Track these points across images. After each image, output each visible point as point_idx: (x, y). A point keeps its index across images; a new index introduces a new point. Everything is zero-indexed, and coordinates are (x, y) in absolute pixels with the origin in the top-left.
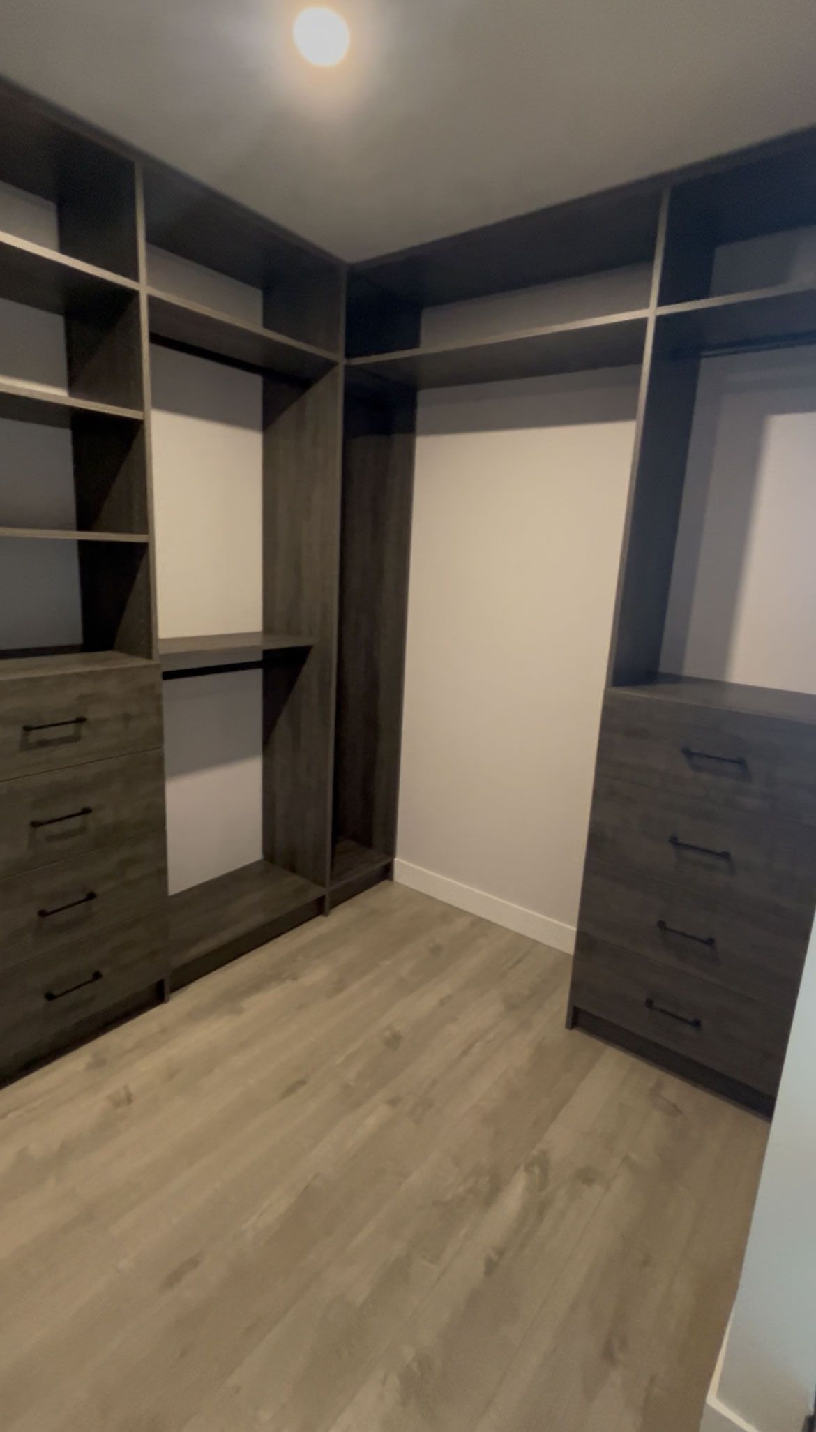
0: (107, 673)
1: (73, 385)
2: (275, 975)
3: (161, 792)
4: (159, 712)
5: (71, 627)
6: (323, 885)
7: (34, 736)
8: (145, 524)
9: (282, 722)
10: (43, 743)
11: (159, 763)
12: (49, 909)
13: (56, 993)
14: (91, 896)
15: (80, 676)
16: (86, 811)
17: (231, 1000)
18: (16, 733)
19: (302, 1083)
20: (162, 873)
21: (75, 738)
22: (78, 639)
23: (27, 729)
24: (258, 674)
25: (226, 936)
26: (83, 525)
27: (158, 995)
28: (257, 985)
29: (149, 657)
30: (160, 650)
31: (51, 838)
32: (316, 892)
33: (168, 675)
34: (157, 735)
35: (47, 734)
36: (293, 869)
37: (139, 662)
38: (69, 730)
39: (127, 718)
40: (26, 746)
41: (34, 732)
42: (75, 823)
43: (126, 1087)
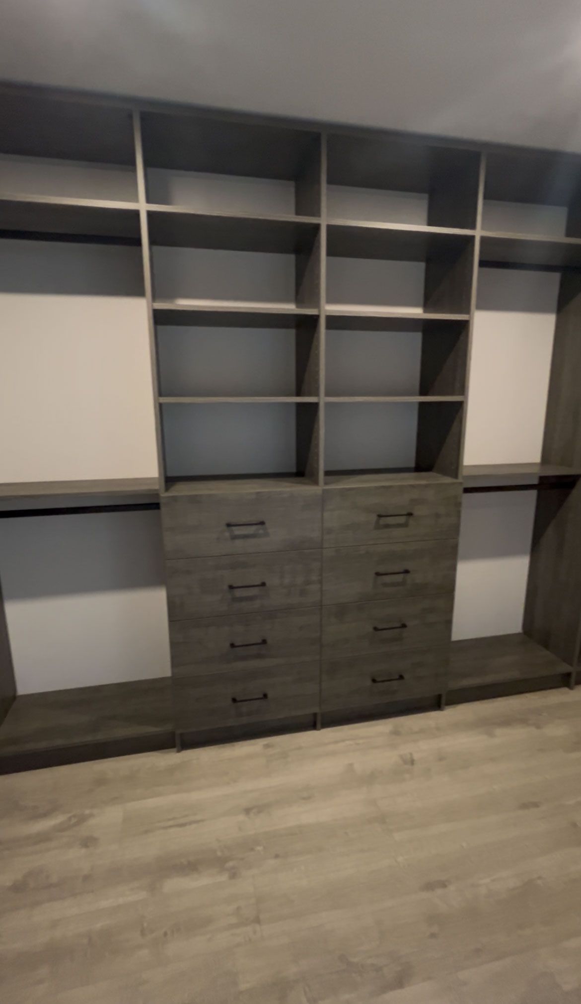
0: (426, 486)
1: (427, 305)
2: (522, 719)
3: (454, 568)
4: (458, 515)
5: (409, 457)
6: (571, 664)
7: (383, 521)
8: (462, 389)
9: (550, 532)
10: (387, 526)
11: (455, 548)
12: (380, 627)
13: (378, 679)
14: (404, 626)
15: (413, 486)
16: (407, 572)
17: (486, 724)
18: (373, 518)
19: (536, 805)
20: (449, 623)
21: (405, 525)
22: (412, 464)
23: (380, 516)
24: (533, 494)
25: (489, 679)
26: (423, 392)
27: (437, 704)
28: (507, 721)
29: (456, 476)
30: (464, 472)
31: (385, 585)
32: (564, 668)
33: (467, 490)
34: (455, 530)
35: (390, 521)
36: (546, 646)
37: (448, 480)
38: (402, 520)
39: (438, 516)
40: (378, 527)
41: (383, 519)
42: (399, 578)
43: (411, 754)
